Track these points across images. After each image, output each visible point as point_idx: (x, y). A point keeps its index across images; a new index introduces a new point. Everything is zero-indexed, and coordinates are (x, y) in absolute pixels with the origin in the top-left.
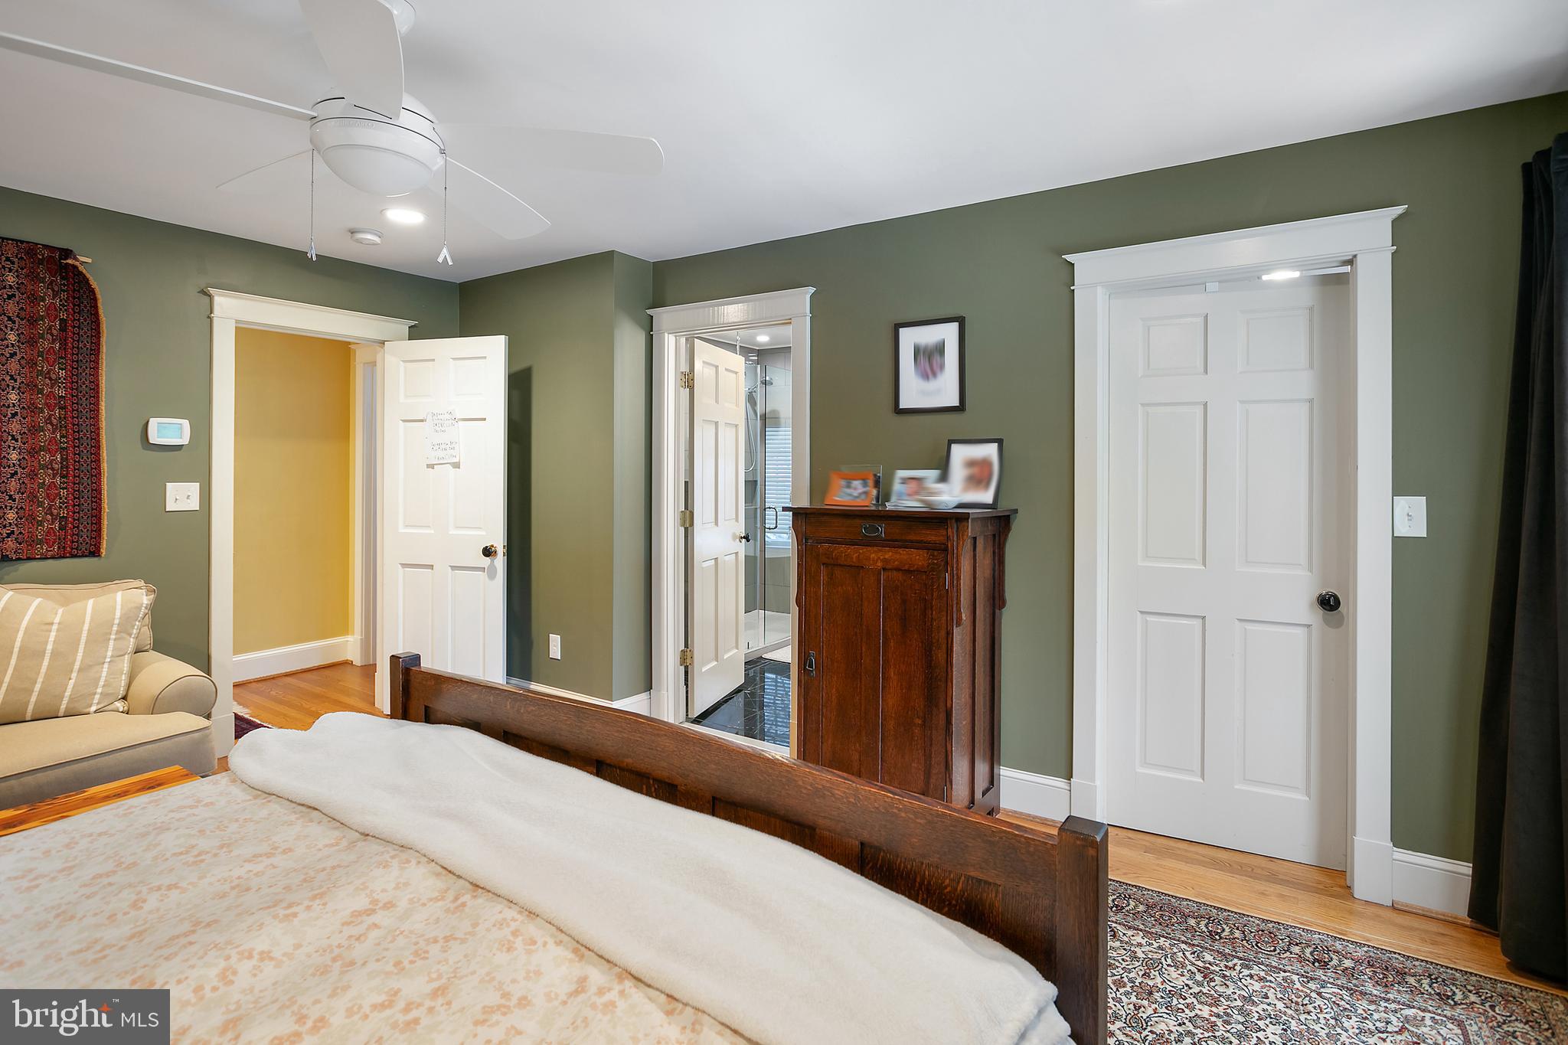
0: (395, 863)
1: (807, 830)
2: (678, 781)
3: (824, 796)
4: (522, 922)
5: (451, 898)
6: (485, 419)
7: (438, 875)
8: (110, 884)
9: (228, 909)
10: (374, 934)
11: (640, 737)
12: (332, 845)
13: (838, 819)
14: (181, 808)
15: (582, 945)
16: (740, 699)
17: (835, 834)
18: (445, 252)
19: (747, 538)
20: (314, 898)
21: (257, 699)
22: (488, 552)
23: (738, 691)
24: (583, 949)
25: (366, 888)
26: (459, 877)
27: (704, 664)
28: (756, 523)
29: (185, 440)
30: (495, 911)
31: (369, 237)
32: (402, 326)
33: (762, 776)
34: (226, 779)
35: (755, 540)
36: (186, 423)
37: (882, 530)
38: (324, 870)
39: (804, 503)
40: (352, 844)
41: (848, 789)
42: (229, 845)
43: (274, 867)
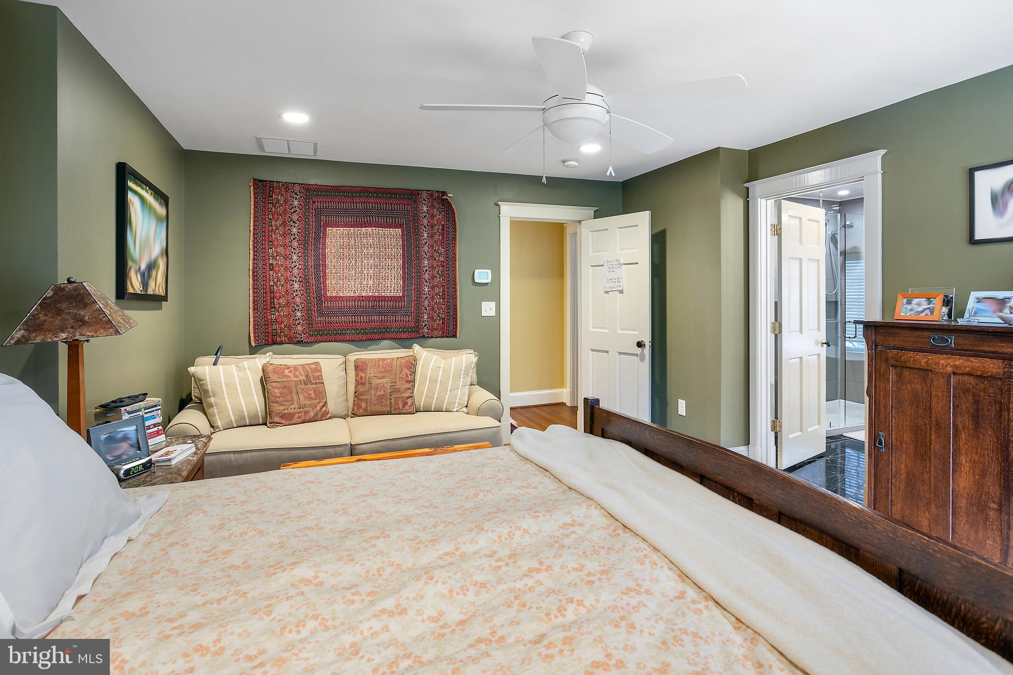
0: (584, 504)
1: (852, 549)
2: (754, 496)
3: (866, 528)
4: (650, 552)
5: (612, 530)
6: (637, 263)
7: (605, 516)
8: (466, 484)
9: (511, 507)
10: (573, 536)
11: (728, 464)
12: (555, 490)
13: (880, 547)
14: (491, 458)
15: (684, 574)
16: (822, 463)
17: (876, 557)
18: (611, 169)
19: (828, 344)
20: (547, 511)
21: (520, 417)
22: (640, 345)
23: (820, 456)
24: (685, 576)
25: (570, 513)
26: (617, 520)
27: (791, 433)
28: (837, 333)
29: (489, 281)
30: (635, 542)
31: (572, 163)
32: (590, 211)
33: (816, 504)
34: (509, 449)
35: (837, 345)
36: (489, 271)
37: (952, 341)
38: (551, 500)
39: (876, 316)
40: (564, 492)
41: (887, 526)
42: (510, 479)
43: (529, 494)
